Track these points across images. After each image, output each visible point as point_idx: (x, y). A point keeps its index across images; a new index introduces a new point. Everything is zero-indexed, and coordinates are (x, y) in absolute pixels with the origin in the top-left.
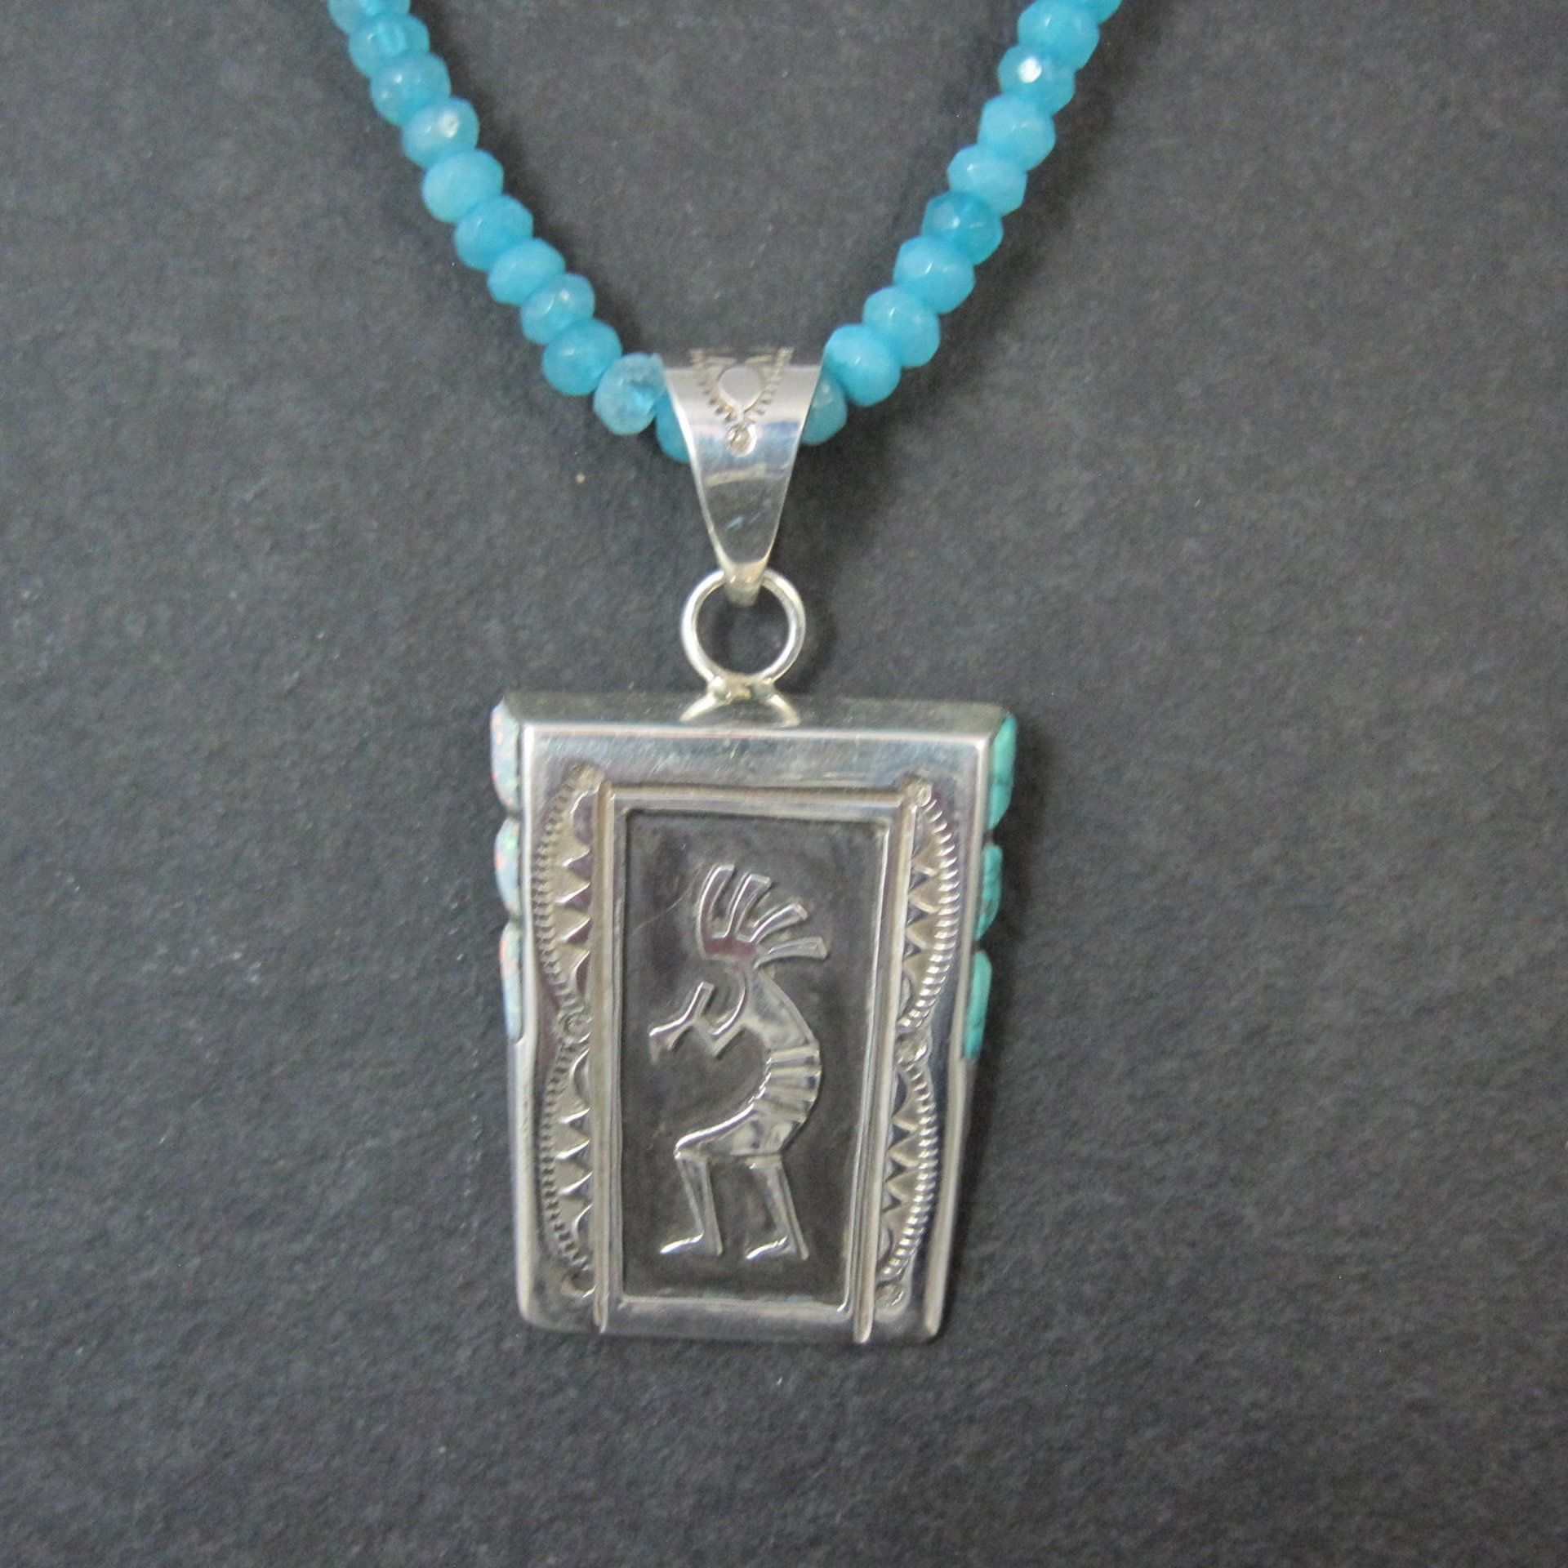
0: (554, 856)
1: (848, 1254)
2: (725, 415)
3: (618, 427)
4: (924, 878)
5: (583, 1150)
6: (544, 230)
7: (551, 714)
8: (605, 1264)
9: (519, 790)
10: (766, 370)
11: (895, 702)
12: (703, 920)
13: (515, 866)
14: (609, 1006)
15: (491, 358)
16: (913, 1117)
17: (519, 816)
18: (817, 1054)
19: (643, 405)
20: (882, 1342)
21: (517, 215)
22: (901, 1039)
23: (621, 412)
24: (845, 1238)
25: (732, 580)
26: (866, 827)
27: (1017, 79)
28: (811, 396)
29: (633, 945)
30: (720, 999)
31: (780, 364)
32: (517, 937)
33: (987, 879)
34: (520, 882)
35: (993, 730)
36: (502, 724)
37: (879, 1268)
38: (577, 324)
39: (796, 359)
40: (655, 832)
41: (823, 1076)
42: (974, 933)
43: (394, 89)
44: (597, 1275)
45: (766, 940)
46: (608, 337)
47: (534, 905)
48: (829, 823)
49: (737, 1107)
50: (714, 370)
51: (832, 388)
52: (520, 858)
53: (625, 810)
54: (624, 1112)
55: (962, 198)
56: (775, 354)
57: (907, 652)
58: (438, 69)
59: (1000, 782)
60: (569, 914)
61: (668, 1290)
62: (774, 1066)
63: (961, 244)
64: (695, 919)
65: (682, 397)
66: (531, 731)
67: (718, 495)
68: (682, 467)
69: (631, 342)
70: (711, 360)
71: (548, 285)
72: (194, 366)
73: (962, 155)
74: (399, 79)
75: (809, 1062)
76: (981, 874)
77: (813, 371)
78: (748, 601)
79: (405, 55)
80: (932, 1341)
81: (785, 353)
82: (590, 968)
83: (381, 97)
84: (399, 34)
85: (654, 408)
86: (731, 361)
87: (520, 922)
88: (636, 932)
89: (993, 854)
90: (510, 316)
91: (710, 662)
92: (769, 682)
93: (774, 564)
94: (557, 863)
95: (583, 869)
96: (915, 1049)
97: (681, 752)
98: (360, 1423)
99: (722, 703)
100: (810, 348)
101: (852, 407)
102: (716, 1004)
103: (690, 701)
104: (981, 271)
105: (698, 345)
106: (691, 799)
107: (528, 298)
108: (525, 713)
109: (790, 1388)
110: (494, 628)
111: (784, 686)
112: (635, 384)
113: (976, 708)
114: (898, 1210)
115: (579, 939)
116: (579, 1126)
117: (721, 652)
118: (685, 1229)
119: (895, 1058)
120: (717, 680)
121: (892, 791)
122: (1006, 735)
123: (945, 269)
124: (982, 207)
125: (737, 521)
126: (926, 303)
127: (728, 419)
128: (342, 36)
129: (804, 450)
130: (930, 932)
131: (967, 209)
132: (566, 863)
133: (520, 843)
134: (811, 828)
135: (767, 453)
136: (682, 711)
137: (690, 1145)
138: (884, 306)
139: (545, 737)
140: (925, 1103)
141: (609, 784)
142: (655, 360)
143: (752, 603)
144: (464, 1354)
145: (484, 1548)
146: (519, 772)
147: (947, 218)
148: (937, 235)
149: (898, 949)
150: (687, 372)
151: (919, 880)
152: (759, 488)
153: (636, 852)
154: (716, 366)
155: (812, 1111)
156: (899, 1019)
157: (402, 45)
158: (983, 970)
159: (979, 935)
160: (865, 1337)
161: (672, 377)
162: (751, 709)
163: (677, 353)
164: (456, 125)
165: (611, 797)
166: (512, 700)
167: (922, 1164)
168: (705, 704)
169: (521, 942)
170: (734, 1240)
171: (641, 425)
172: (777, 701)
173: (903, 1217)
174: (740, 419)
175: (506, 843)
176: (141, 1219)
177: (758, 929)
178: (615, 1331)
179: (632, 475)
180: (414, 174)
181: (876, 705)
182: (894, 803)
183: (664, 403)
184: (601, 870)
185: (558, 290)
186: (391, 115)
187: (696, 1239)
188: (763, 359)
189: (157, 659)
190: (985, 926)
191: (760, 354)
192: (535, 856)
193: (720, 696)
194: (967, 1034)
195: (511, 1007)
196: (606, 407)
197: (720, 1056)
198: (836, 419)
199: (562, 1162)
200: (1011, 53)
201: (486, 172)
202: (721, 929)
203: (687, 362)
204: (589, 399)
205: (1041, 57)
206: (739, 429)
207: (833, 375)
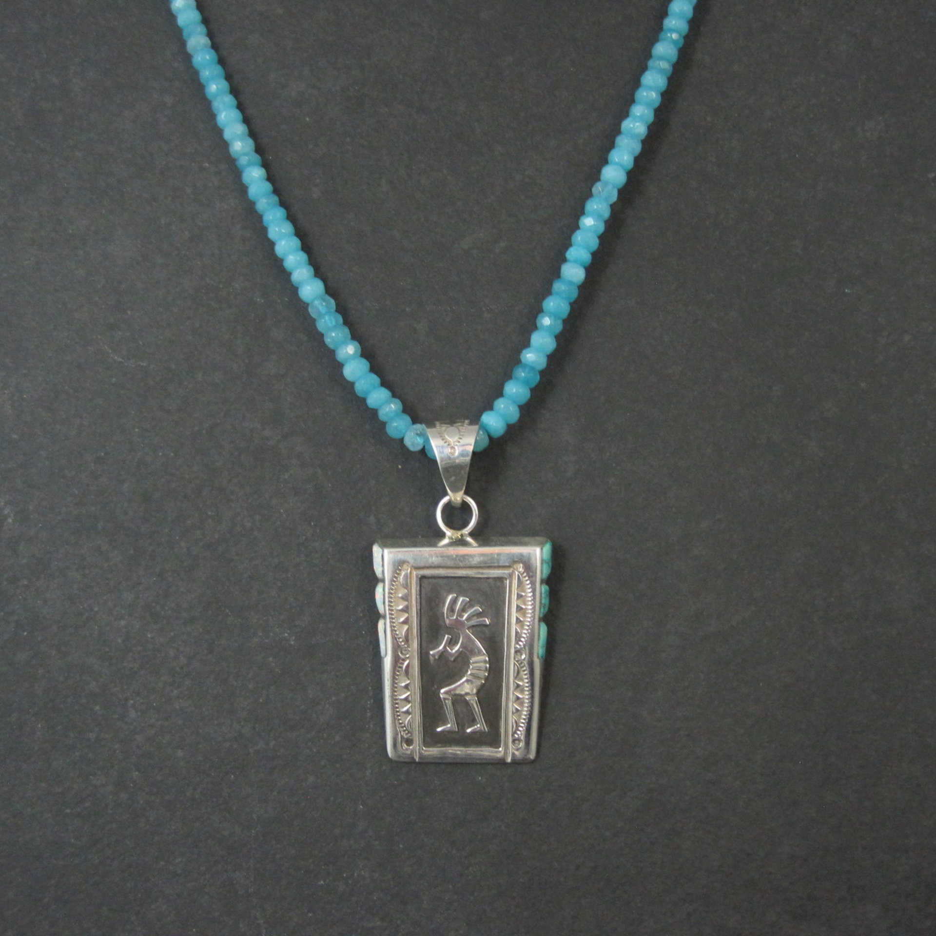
0: (395, 593)
1: (502, 730)
2: (447, 443)
3: (412, 449)
4: (522, 596)
5: (408, 696)
6: (385, 384)
7: (393, 546)
8: (417, 737)
9: (383, 572)
10: (460, 427)
11: (510, 538)
12: (447, 614)
13: (382, 597)
14: (415, 644)
15: (368, 427)
16: (522, 680)
17: (383, 581)
18: (487, 659)
19: (420, 441)
20: (515, 762)
21: (375, 379)
22: (516, 652)
23: (413, 444)
24: (500, 725)
25: (453, 499)
26: (501, 579)
27: (542, 325)
28: (475, 435)
29: (423, 624)
30: (454, 640)
31: (465, 425)
32: (383, 623)
33: (543, 595)
34: (384, 603)
35: (542, 545)
36: (376, 550)
37: (513, 735)
38: (397, 415)
39: (471, 424)
40: (429, 584)
41: (490, 667)
42: (539, 614)
43: (332, 338)
44: (414, 739)
45: (468, 619)
46: (408, 419)
47: (389, 610)
48: (488, 578)
49: (461, 678)
50: (444, 428)
51: (483, 432)
52: (384, 595)
53: (420, 576)
54: (422, 682)
55: (525, 366)
56: (464, 422)
57: (514, 521)
58: (346, 330)
59: (546, 562)
60: (401, 613)
61: (440, 745)
62: (473, 663)
63: (526, 382)
64: (444, 613)
65: (433, 437)
66: (386, 551)
67: (447, 469)
68: (434, 461)
69: (415, 420)
70: (442, 425)
71: (388, 402)
72: (267, 433)
73: (524, 351)
74: (334, 335)
75: (485, 662)
76: (541, 594)
77: (476, 427)
78: (459, 506)
79: (335, 327)
80: (533, 762)
81: (467, 422)
82: (410, 630)
83: (328, 341)
84: (333, 320)
85: (424, 442)
86: (449, 426)
87: (384, 617)
88: (424, 619)
89: (545, 588)
90: (374, 412)
91: (446, 527)
92: (467, 533)
93: (466, 493)
94: (397, 595)
95: (405, 598)
96: (521, 655)
97: (437, 557)
98: (332, 798)
99: (451, 541)
100: (475, 419)
101: (490, 438)
102: (452, 642)
103: (440, 540)
104: (533, 390)
105: (437, 420)
106: (442, 572)
107: (381, 406)
108: (384, 546)
109: (484, 780)
110: (372, 519)
111: (471, 534)
112: (417, 434)
113: (537, 538)
114: (519, 713)
115: (405, 622)
116: (407, 687)
117: (450, 524)
118: (445, 722)
119: (514, 659)
120: (449, 533)
121: (509, 567)
122: (548, 548)
123: (520, 391)
124: (532, 369)
125: (453, 478)
126: (514, 402)
127: (449, 445)
128: (314, 320)
129: (474, 453)
130: (524, 615)
131: (527, 370)
132: (400, 595)
133: (384, 590)
134: (482, 580)
135: (462, 455)
136: (438, 543)
137: (446, 693)
138: (500, 404)
139: (391, 552)
140: (525, 675)
141: (413, 568)
142: (424, 426)
143: (460, 506)
144: (368, 773)
145: (377, 843)
146: (383, 566)
147: (521, 373)
148: (517, 379)
149: (514, 620)
150: (434, 430)
151: (519, 596)
152: (460, 467)
153: (423, 590)
154: (444, 427)
155: (486, 679)
156: (515, 645)
157: (334, 323)
158: (544, 629)
159: (541, 615)
160: (509, 760)
161: (429, 432)
162: (461, 542)
163: (430, 424)
164: (353, 350)
165: (415, 573)
166: (380, 543)
167: (525, 696)
168: (446, 541)
169: (385, 624)
170: (461, 725)
171: (419, 448)
172: (469, 539)
173: (520, 717)
174: (452, 445)
175: (379, 590)
176: (254, 728)
177: (466, 616)
178: (421, 761)
179: (417, 464)
180: (340, 366)
181: (503, 539)
182: (511, 570)
183: (427, 440)
184: (411, 598)
185: (390, 404)
186: (332, 347)
187: (449, 726)
188: (460, 424)
189: (256, 533)
190: (543, 613)
191: (459, 422)
192: (390, 593)
193: (451, 538)
194: (540, 649)
195: (382, 646)
196: (408, 442)
197: (454, 661)
198: (485, 442)
199: (401, 699)
200: (540, 315)
201: (364, 365)
202: (453, 616)
203: (434, 426)
204: (402, 440)
205: (550, 317)
206: (453, 448)
207: (484, 428)
